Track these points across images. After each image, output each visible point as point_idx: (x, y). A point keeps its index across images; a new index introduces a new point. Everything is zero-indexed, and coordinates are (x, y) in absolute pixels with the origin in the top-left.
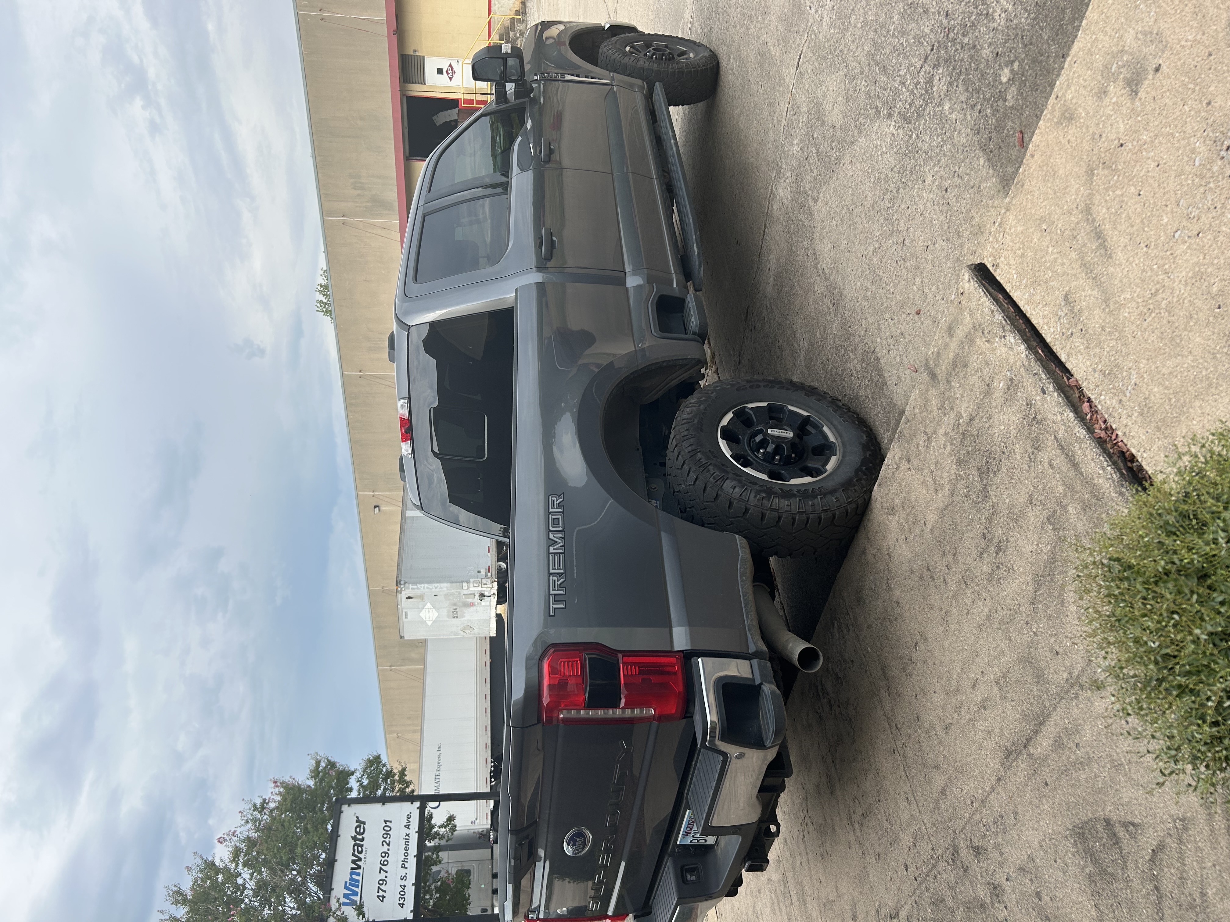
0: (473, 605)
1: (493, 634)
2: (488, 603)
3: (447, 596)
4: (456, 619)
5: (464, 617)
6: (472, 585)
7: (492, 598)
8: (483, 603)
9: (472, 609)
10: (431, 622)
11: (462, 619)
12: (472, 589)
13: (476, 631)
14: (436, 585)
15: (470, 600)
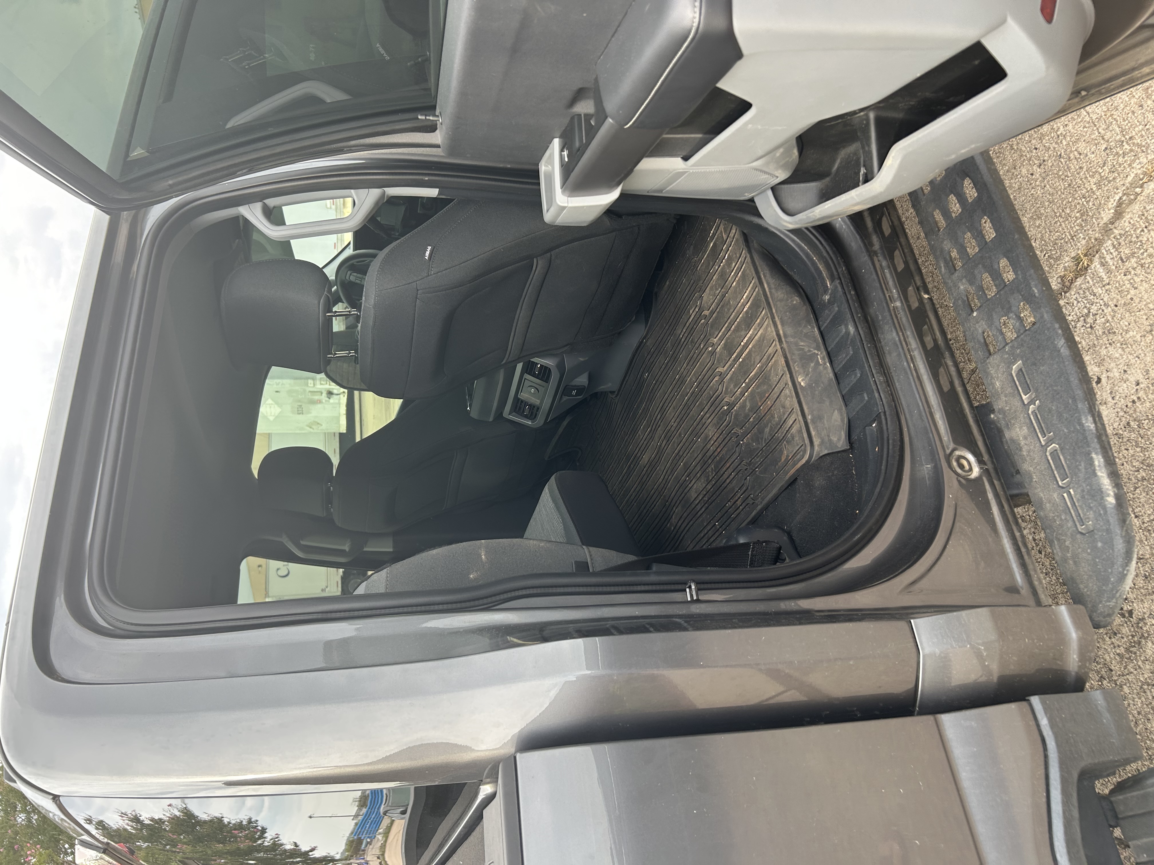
0: (320, 402)
1: (343, 429)
2: (337, 401)
3: (290, 392)
4: (301, 415)
5: (310, 413)
6: (318, 382)
7: (342, 396)
8: (331, 401)
9: (319, 406)
10: (274, 417)
11: (310, 415)
12: (319, 386)
13: (324, 426)
14: (278, 381)
15: (316, 397)
